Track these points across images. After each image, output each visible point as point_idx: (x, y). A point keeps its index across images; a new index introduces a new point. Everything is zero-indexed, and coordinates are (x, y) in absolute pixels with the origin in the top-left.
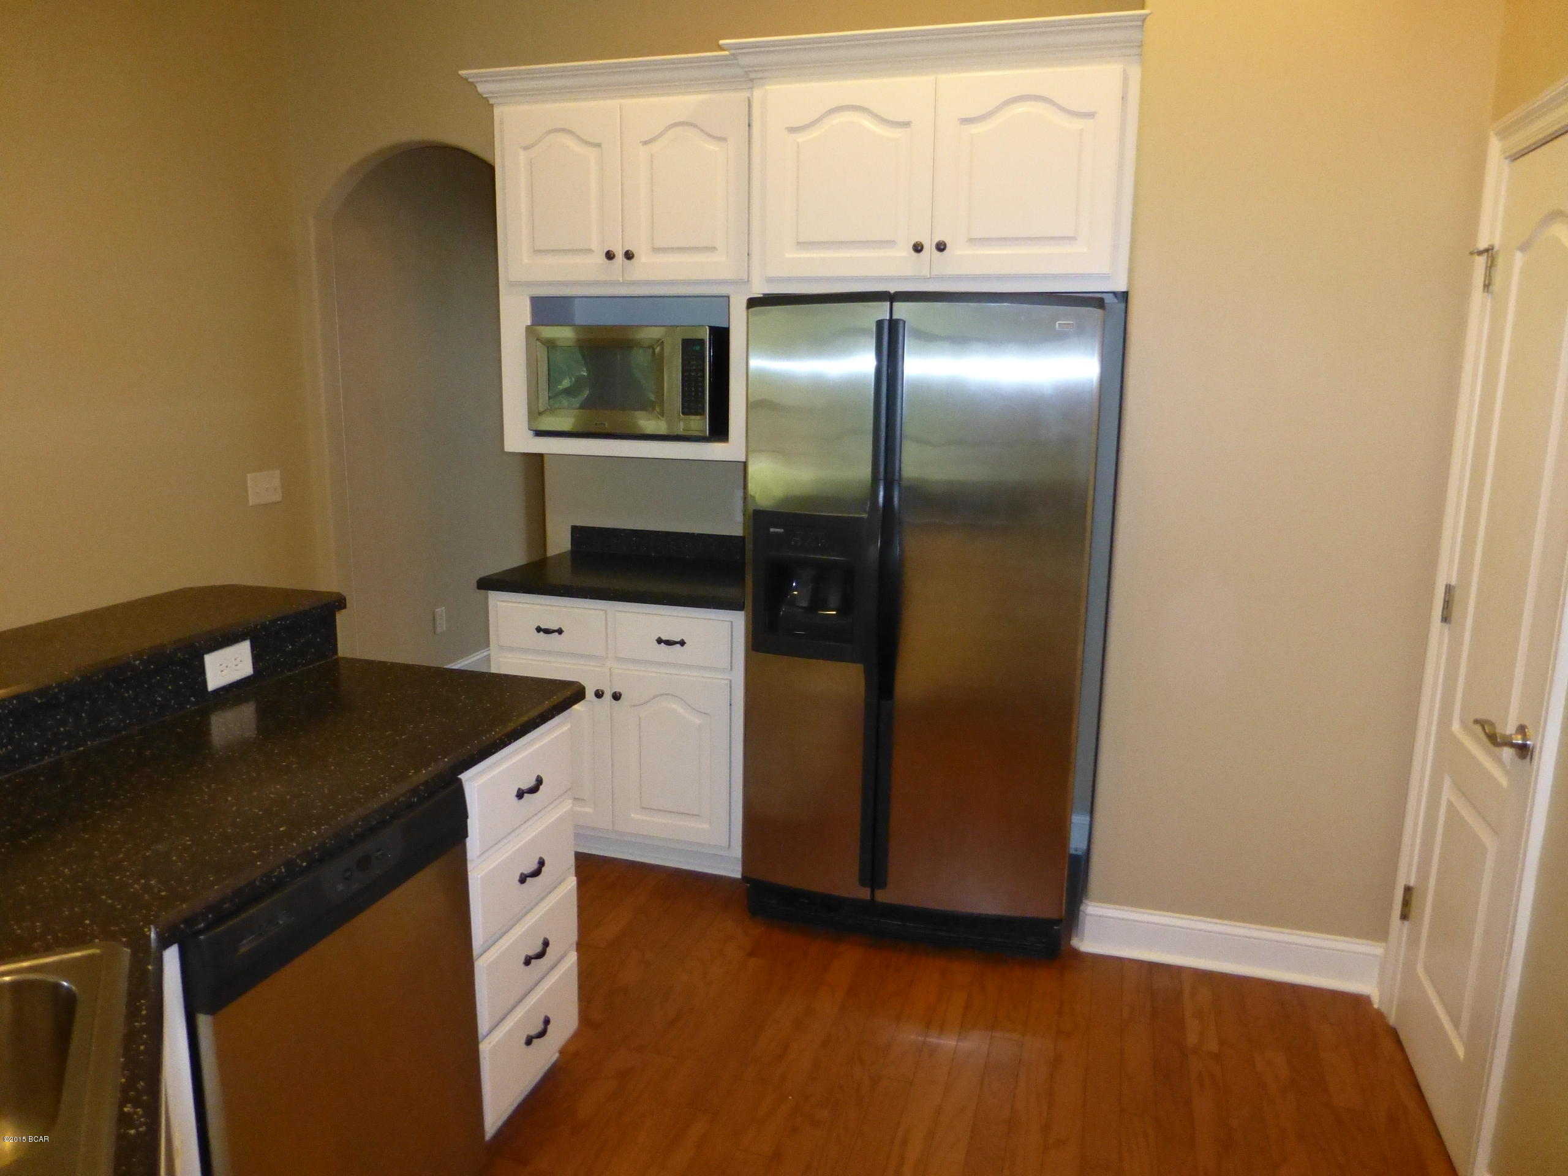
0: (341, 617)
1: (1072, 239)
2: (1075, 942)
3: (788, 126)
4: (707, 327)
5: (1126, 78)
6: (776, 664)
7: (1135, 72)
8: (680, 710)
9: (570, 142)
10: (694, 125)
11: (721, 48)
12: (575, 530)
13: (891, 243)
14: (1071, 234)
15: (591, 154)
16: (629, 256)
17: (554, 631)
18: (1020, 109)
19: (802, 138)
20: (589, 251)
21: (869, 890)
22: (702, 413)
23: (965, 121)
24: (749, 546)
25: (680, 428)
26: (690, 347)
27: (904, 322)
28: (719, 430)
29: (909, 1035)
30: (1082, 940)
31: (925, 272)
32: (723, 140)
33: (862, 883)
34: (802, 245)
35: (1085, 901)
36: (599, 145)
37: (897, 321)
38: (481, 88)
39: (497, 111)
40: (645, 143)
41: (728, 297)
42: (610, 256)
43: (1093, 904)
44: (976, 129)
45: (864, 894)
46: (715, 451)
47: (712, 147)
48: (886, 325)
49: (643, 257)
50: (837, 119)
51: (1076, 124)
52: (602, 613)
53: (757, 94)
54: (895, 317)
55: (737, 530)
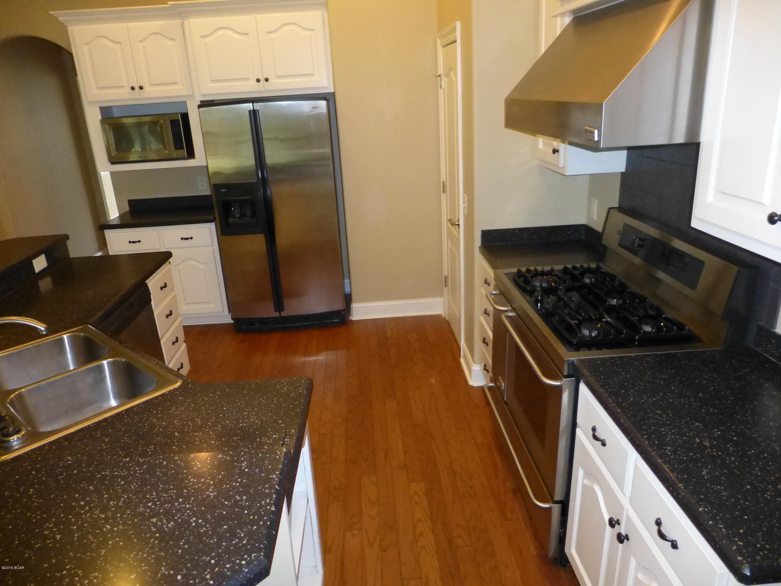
0: (69, 243)
1: (313, 74)
2: (351, 318)
3: (201, 35)
4: (179, 115)
5: (323, 16)
6: (231, 239)
7: (326, 14)
8: (194, 263)
9: (107, 42)
10: (160, 34)
11: (167, 4)
12: (130, 201)
13: (248, 79)
14: (312, 73)
15: (117, 46)
16: (141, 88)
17: (136, 242)
18: (288, 28)
19: (207, 40)
20: (124, 87)
21: (278, 313)
22: (183, 148)
23: (268, 32)
24: (214, 198)
25: (175, 155)
26: (174, 123)
27: (258, 110)
28: (191, 154)
29: (300, 360)
30: (353, 317)
31: (262, 89)
32: (174, 39)
33: (276, 311)
34: (214, 81)
35: (352, 304)
36: (120, 43)
37: (256, 110)
38: (60, 19)
39: (70, 29)
40: (140, 41)
41: (186, 102)
42: (133, 88)
43: (354, 304)
44: (273, 36)
45: (277, 314)
46: (190, 163)
47: (170, 43)
48: (252, 112)
49: (147, 88)
50: (220, 33)
51: (308, 33)
52: (156, 232)
53: (186, 22)
54: (255, 109)
55: (208, 192)
